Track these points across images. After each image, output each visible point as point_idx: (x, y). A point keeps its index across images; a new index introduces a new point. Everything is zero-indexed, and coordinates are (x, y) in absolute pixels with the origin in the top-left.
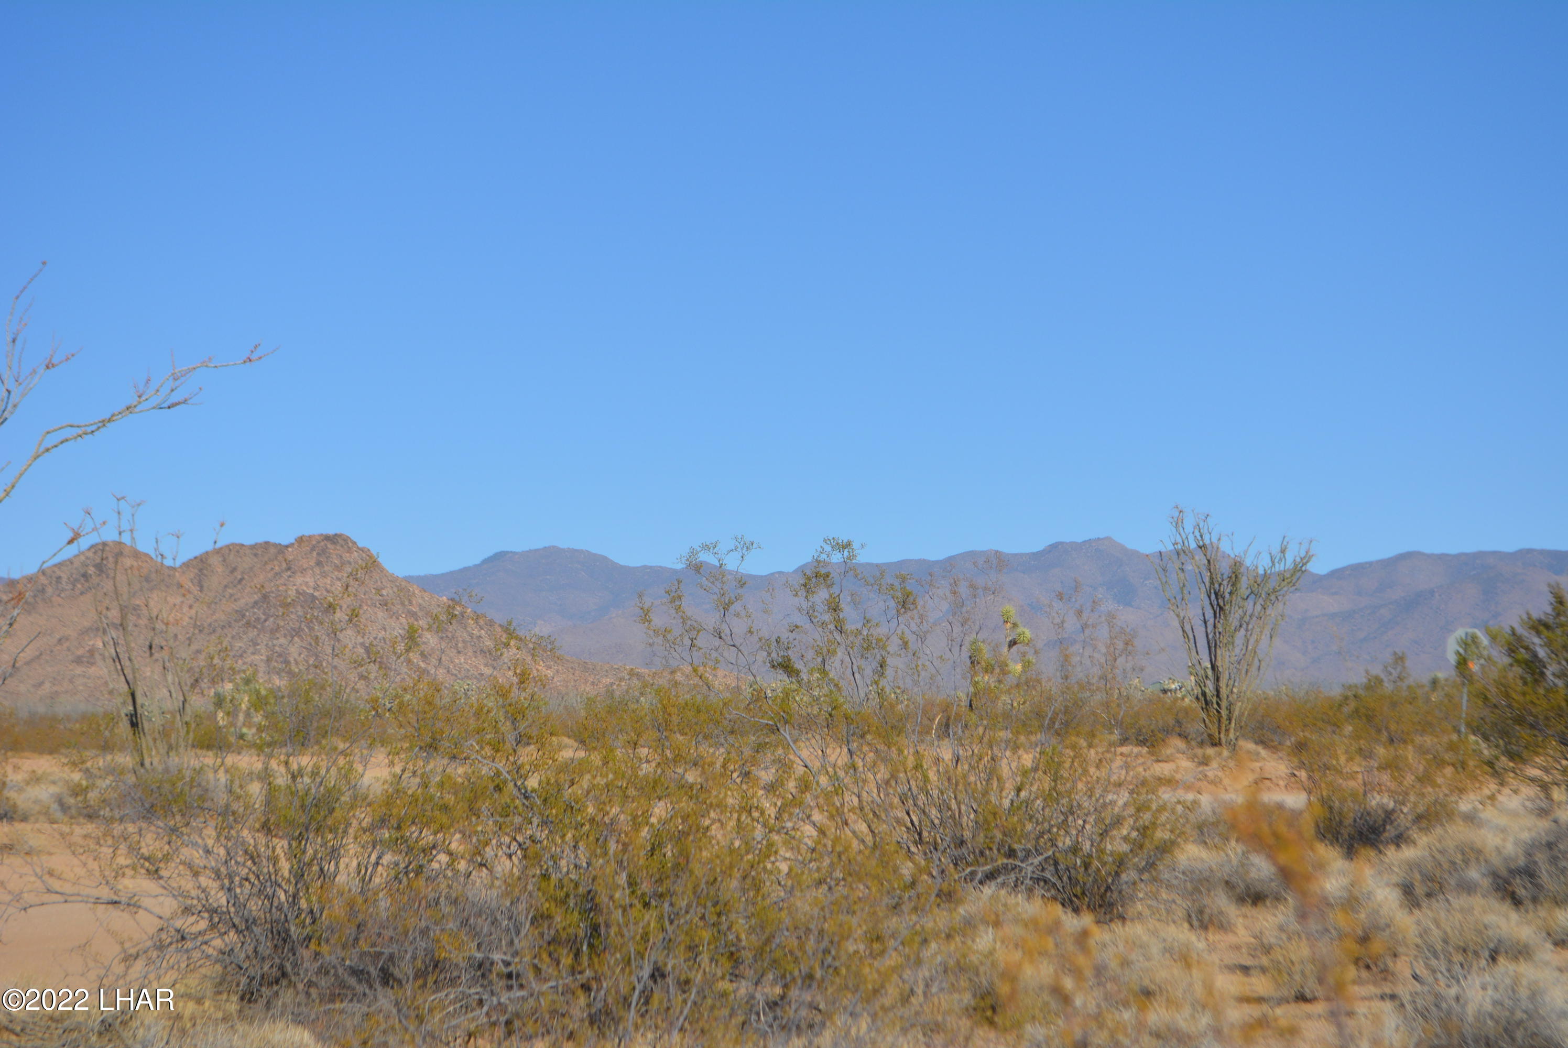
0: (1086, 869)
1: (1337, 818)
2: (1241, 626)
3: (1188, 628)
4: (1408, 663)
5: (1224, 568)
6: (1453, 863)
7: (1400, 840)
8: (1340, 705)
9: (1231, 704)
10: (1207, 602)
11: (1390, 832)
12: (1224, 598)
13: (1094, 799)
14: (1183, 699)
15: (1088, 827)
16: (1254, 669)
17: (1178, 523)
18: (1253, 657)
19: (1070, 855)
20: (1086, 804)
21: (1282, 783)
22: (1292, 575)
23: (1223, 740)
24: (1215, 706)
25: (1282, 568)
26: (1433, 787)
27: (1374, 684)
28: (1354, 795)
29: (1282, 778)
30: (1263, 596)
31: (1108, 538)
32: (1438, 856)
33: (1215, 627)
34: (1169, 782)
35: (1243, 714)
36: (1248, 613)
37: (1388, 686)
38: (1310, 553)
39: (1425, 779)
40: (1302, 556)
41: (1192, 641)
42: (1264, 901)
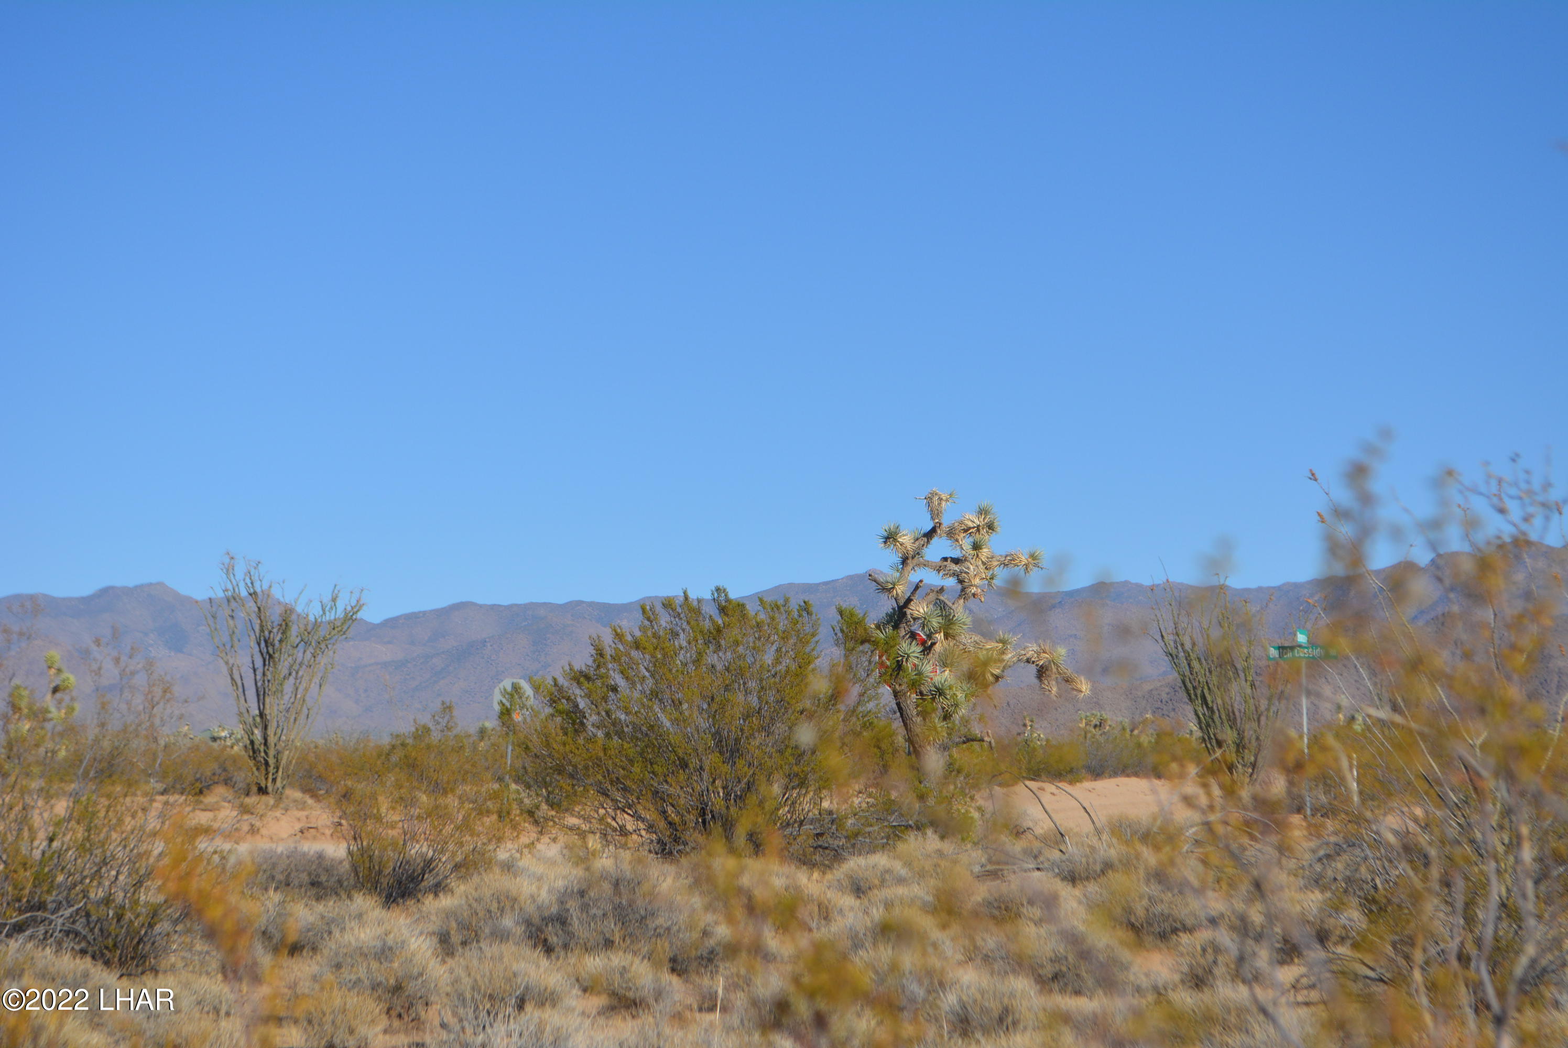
0: (119, 921)
1: (377, 868)
2: (290, 674)
3: (237, 677)
4: (455, 713)
5: (274, 615)
6: (489, 911)
7: (438, 889)
8: (388, 754)
9: (278, 753)
10: (257, 649)
11: (429, 880)
12: (273, 646)
13: (128, 849)
14: (232, 747)
15: (121, 878)
16: (302, 717)
17: (229, 570)
18: (302, 705)
19: (102, 907)
20: (120, 855)
21: (328, 832)
22: (343, 624)
23: (270, 789)
24: (263, 754)
25: (332, 618)
26: (472, 835)
27: (422, 733)
28: (394, 844)
29: (328, 827)
30: (313, 644)
31: (161, 584)
32: (475, 905)
33: (264, 674)
34: (206, 831)
35: (291, 762)
36: (298, 661)
37: (435, 736)
38: (361, 602)
39: (466, 826)
40: (353, 604)
41: (241, 690)
42: (302, 951)
